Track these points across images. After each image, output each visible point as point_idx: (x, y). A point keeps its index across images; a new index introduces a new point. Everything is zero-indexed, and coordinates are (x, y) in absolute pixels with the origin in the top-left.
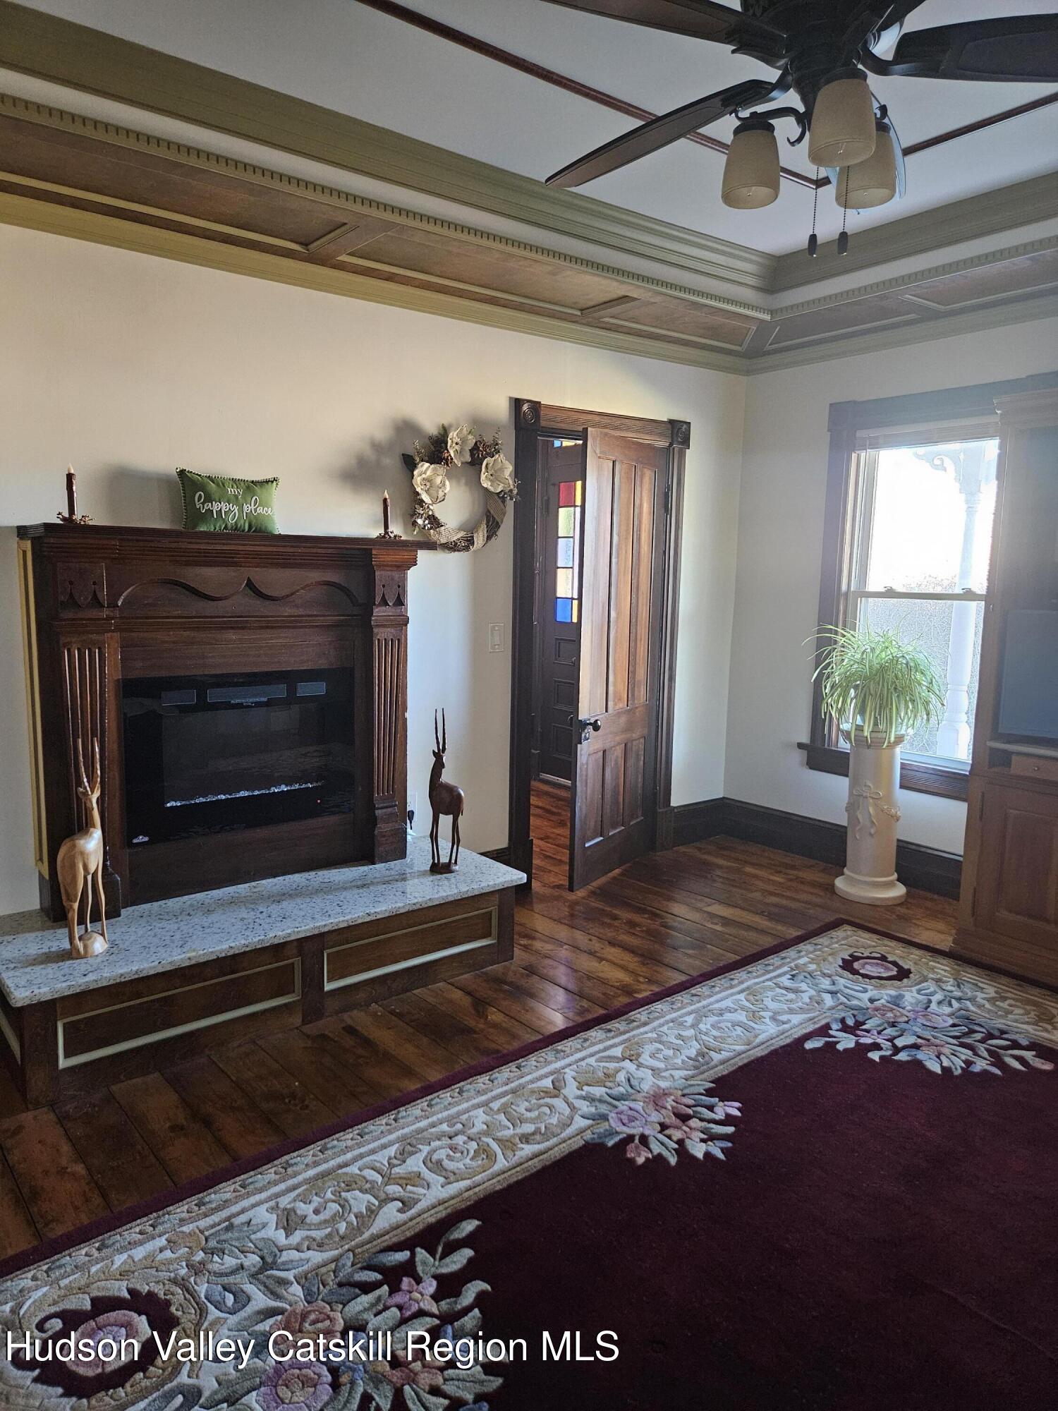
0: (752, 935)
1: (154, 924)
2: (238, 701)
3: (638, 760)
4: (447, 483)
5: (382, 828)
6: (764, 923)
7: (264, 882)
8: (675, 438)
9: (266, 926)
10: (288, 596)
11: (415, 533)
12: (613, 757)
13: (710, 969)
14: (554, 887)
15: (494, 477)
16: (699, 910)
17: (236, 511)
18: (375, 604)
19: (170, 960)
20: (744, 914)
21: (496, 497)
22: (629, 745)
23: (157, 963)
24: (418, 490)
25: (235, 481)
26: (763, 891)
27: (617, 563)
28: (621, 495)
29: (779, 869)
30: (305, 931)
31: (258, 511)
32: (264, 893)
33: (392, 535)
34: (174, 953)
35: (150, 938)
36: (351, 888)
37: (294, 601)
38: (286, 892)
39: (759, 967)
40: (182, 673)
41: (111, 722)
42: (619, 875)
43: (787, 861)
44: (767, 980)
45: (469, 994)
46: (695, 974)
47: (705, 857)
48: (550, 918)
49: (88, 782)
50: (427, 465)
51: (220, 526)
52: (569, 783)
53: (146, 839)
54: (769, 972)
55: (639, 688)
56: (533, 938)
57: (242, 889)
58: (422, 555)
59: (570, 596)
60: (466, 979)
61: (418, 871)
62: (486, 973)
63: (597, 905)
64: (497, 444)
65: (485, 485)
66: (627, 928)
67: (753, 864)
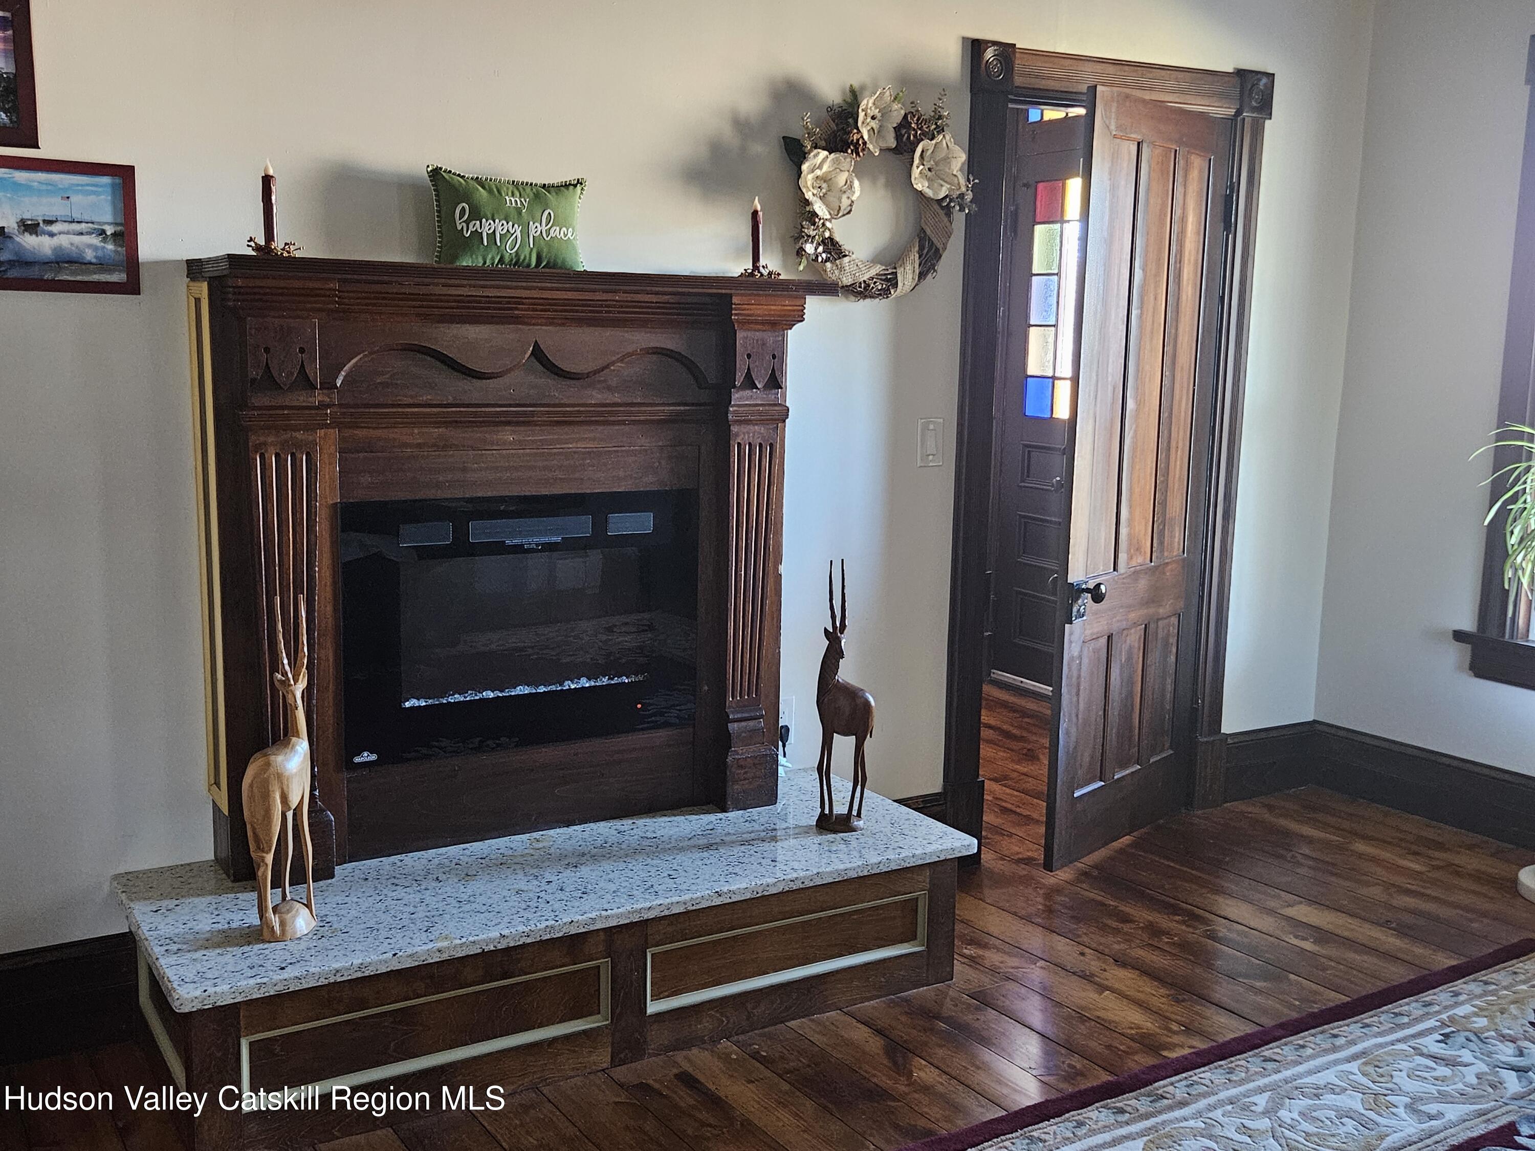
0: (1368, 961)
1: (385, 891)
2: (516, 541)
3: (1165, 656)
4: (856, 183)
5: (740, 752)
6: (1391, 941)
7: (551, 832)
8: (1246, 99)
9: (557, 905)
10: (595, 372)
11: (801, 268)
12: (1125, 648)
13: (1295, 1015)
14: (1020, 861)
15: (934, 173)
16: (1272, 912)
17: (518, 233)
18: (734, 387)
19: (410, 951)
20: (1354, 923)
21: (936, 207)
22: (1152, 626)
23: (390, 955)
24: (809, 195)
25: (518, 187)
26: (1388, 886)
27: (1141, 316)
28: (1150, 200)
29: (1414, 848)
30: (618, 916)
31: (552, 234)
32: (552, 850)
33: (765, 272)
34: (416, 941)
35: (379, 914)
36: (690, 848)
37: (605, 381)
38: (586, 851)
39: (1383, 1018)
40: (431, 494)
41: (323, 571)
42: (1128, 846)
43: (1430, 834)
44: (1399, 1041)
45: (879, 1032)
46: (1268, 1022)
47: (1283, 822)
48: (1015, 914)
49: (290, 664)
50: (826, 153)
51: (493, 259)
52: (1047, 689)
53: (374, 757)
54: (1402, 1027)
55: (1172, 532)
56: (985, 946)
57: (519, 842)
58: (813, 305)
59: (1050, 374)
60: (874, 1008)
61: (797, 827)
62: (906, 1000)
63: (1091, 895)
64: (940, 117)
65: (919, 187)
66: (1145, 936)
67: (1365, 838)
